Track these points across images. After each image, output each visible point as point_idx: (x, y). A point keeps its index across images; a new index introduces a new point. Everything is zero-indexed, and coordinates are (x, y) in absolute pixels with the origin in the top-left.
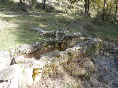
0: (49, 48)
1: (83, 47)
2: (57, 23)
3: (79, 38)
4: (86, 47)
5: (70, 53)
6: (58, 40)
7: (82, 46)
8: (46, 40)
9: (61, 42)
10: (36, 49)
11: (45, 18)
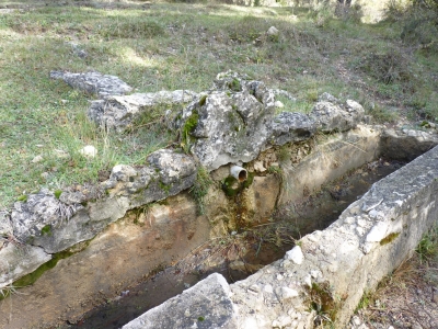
0: (157, 227)
1: (409, 219)
2: (216, 46)
3: (351, 133)
4: (426, 211)
5: (326, 285)
6: (225, 160)
7: (404, 211)
8: (132, 171)
9: (242, 174)
10: (41, 256)
11: (155, 20)
